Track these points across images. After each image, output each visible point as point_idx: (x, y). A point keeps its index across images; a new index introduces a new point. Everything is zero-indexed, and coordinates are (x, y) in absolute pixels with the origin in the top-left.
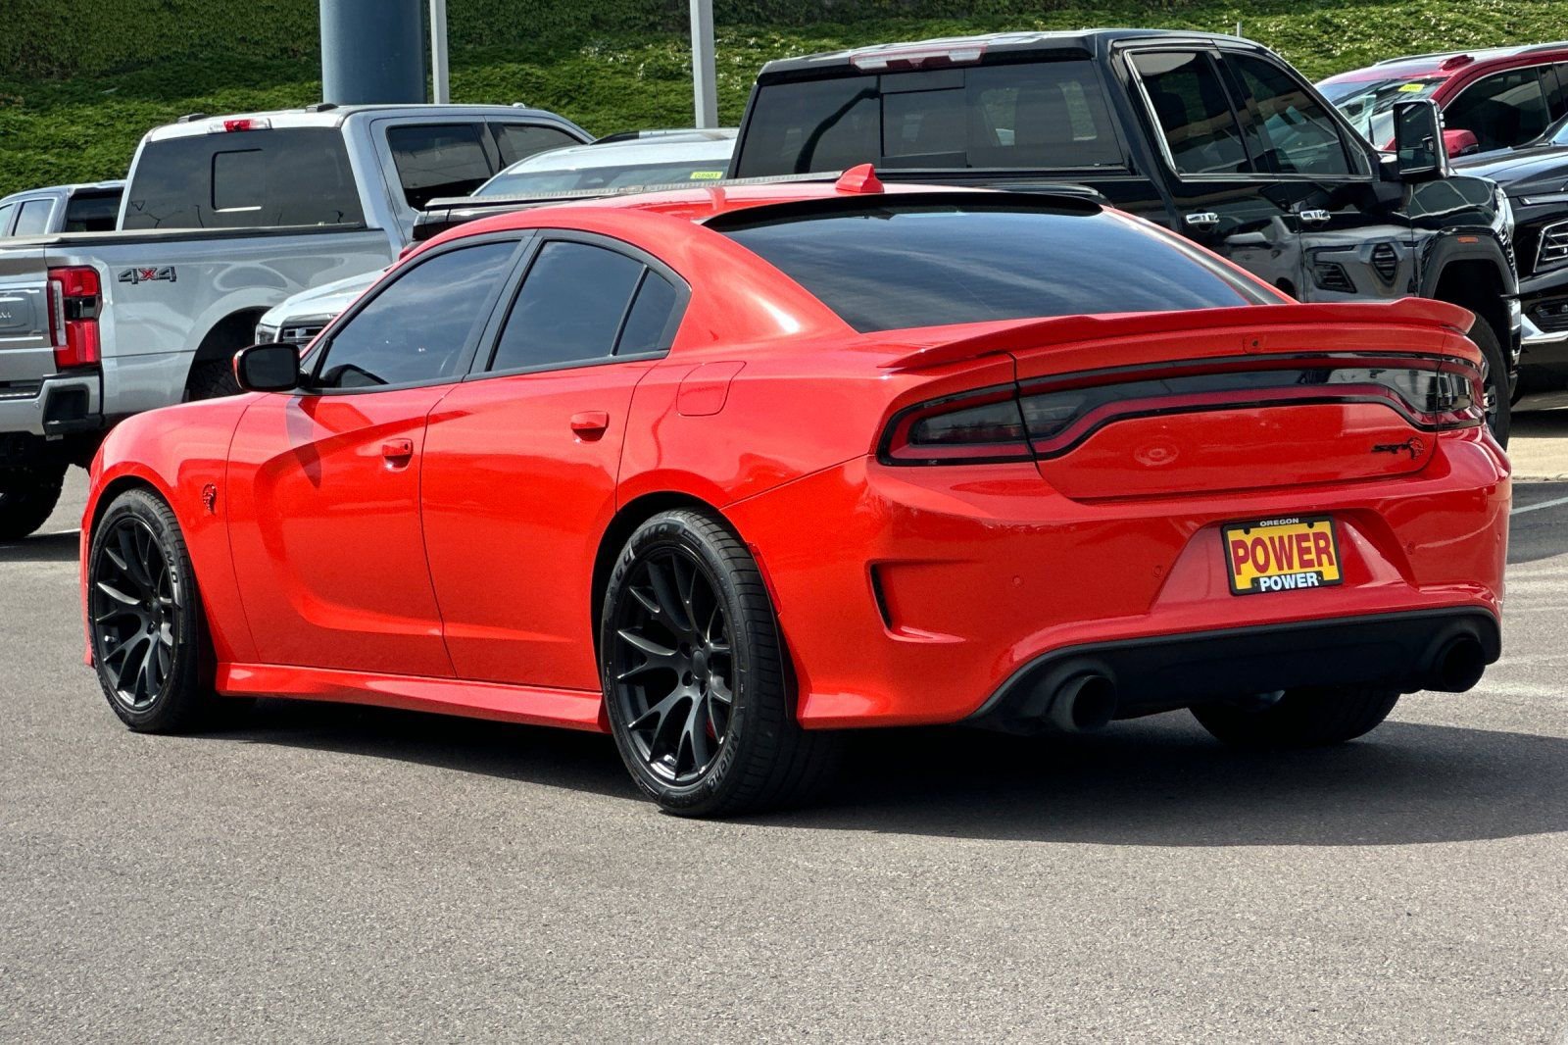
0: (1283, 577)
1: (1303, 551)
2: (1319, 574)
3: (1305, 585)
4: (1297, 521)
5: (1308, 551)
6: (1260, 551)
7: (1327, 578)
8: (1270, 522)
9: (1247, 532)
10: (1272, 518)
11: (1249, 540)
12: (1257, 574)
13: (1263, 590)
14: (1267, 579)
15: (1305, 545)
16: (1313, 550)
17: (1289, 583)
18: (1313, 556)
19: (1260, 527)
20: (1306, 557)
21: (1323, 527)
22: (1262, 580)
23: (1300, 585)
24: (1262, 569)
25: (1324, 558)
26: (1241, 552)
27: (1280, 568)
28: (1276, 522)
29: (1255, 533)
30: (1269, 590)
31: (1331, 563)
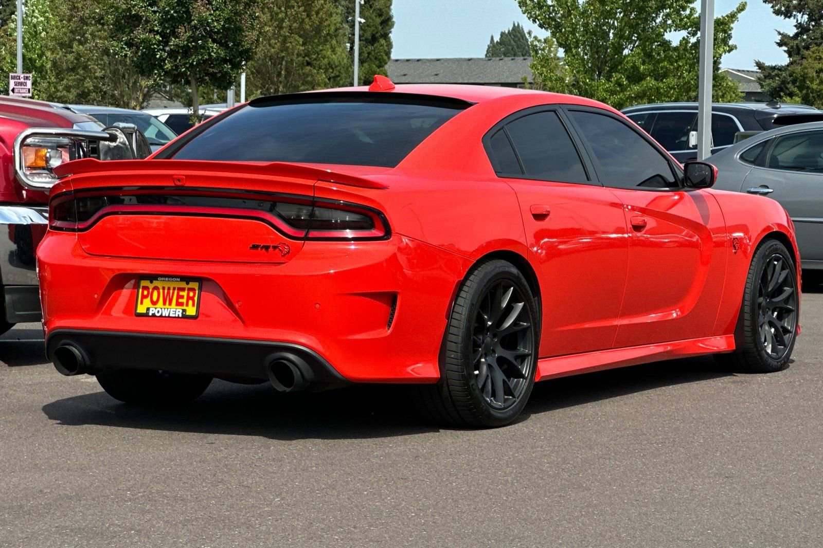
0: (163, 309)
1: (179, 297)
2: (184, 311)
3: (174, 316)
4: (179, 280)
5: (182, 297)
6: (155, 293)
7: (188, 313)
8: (163, 279)
9: (151, 282)
10: (165, 276)
11: (151, 286)
12: (150, 305)
13: (150, 314)
14: (154, 309)
15: (181, 293)
16: (185, 297)
17: (165, 313)
18: (184, 300)
19: (157, 280)
20: (180, 300)
21: (195, 285)
22: (151, 309)
23: (171, 315)
24: (154, 303)
25: (191, 302)
26: (146, 293)
27: (164, 303)
28: (167, 279)
29: (156, 283)
30: (154, 315)
31: (193, 305)
